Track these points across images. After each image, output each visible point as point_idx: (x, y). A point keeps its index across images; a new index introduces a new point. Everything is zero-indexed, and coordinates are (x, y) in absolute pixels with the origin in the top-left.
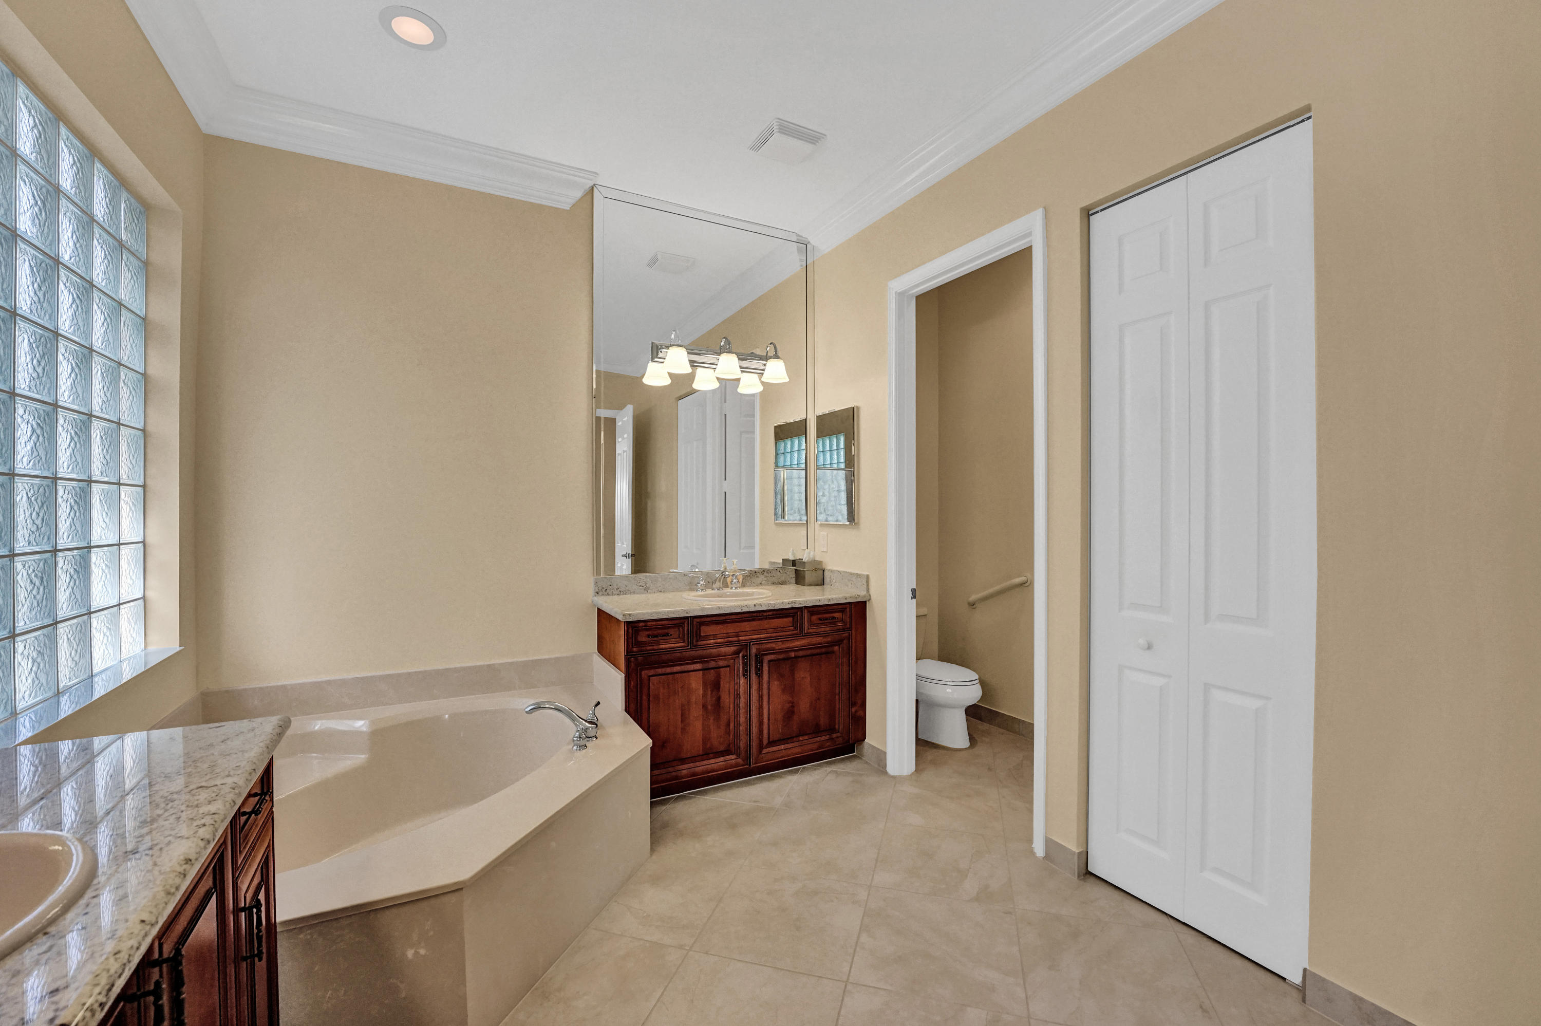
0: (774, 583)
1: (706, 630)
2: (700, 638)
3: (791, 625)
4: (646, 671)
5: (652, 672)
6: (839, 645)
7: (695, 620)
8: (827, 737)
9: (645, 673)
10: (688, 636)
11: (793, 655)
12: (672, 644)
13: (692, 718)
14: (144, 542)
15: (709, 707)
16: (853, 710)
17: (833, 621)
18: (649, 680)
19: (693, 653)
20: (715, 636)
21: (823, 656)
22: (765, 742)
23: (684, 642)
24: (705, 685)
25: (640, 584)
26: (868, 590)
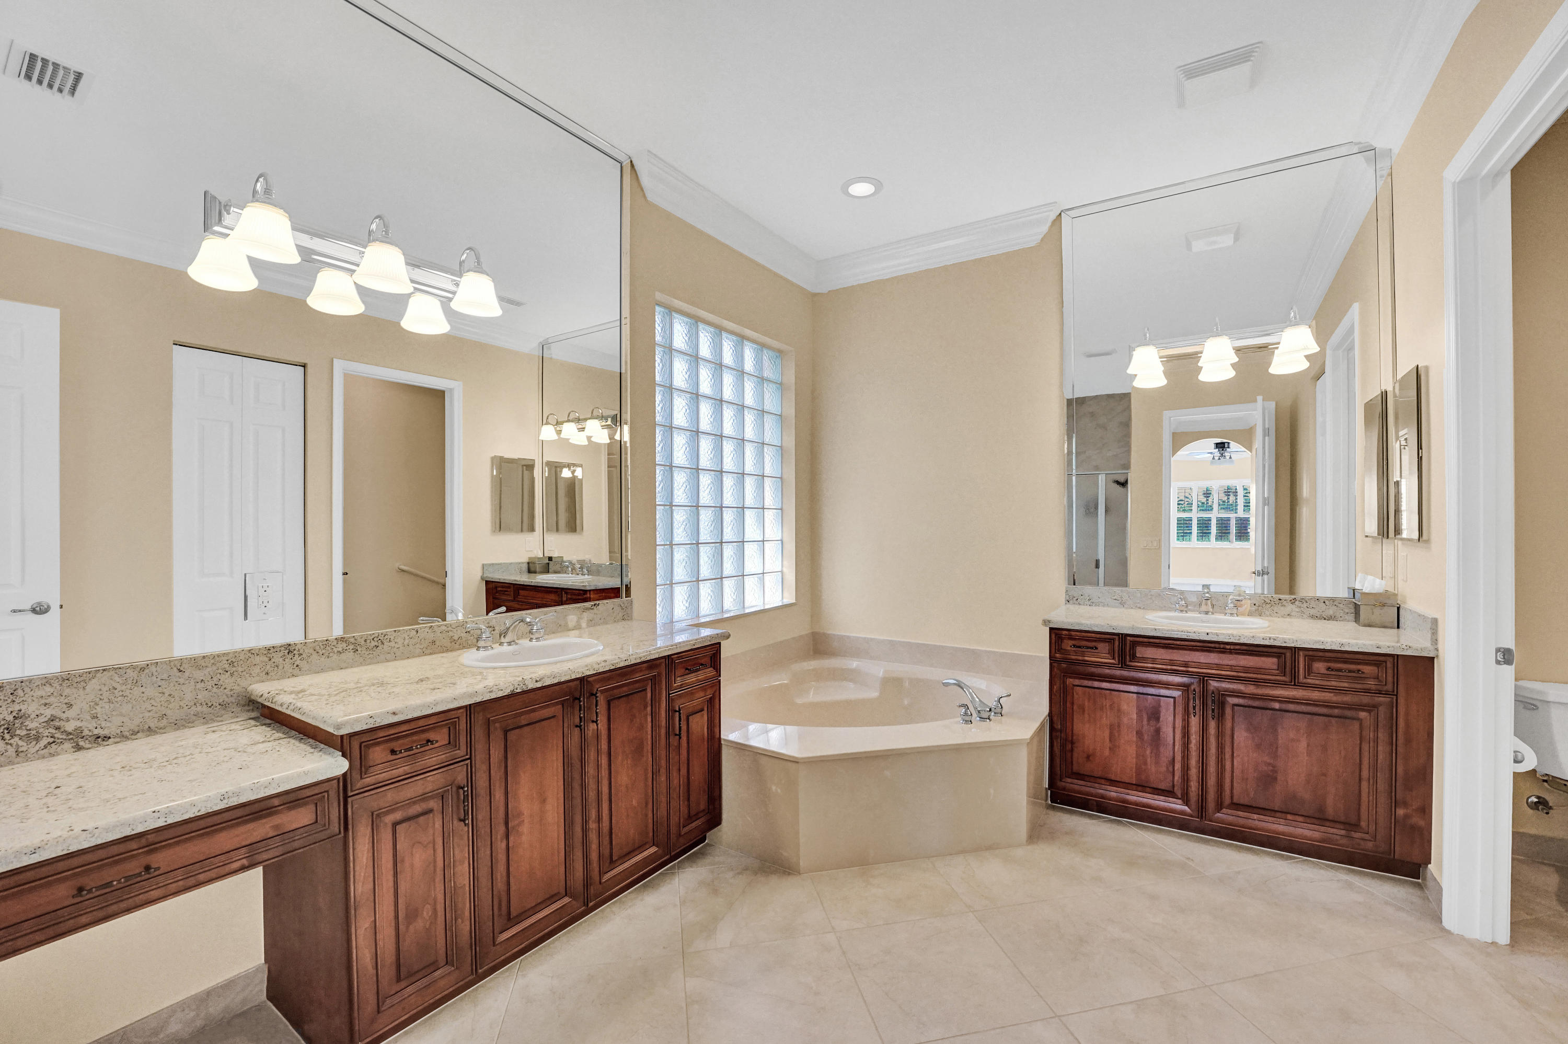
0: (1312, 617)
1: (1141, 652)
2: (1133, 657)
3: (1275, 667)
4: (1071, 680)
5: (1077, 682)
6: (1369, 711)
7: (1128, 638)
8: (1343, 832)
9: (1070, 681)
10: (1119, 654)
11: (1277, 706)
12: (1102, 656)
13: (1122, 741)
14: (782, 540)
15: (1146, 737)
16: (1401, 812)
17: (1359, 677)
18: (1073, 689)
19: (1125, 673)
20: (1154, 661)
21: (1333, 720)
22: (1227, 801)
23: (1114, 659)
24: (1139, 712)
25: (1114, 598)
26: (1435, 641)
